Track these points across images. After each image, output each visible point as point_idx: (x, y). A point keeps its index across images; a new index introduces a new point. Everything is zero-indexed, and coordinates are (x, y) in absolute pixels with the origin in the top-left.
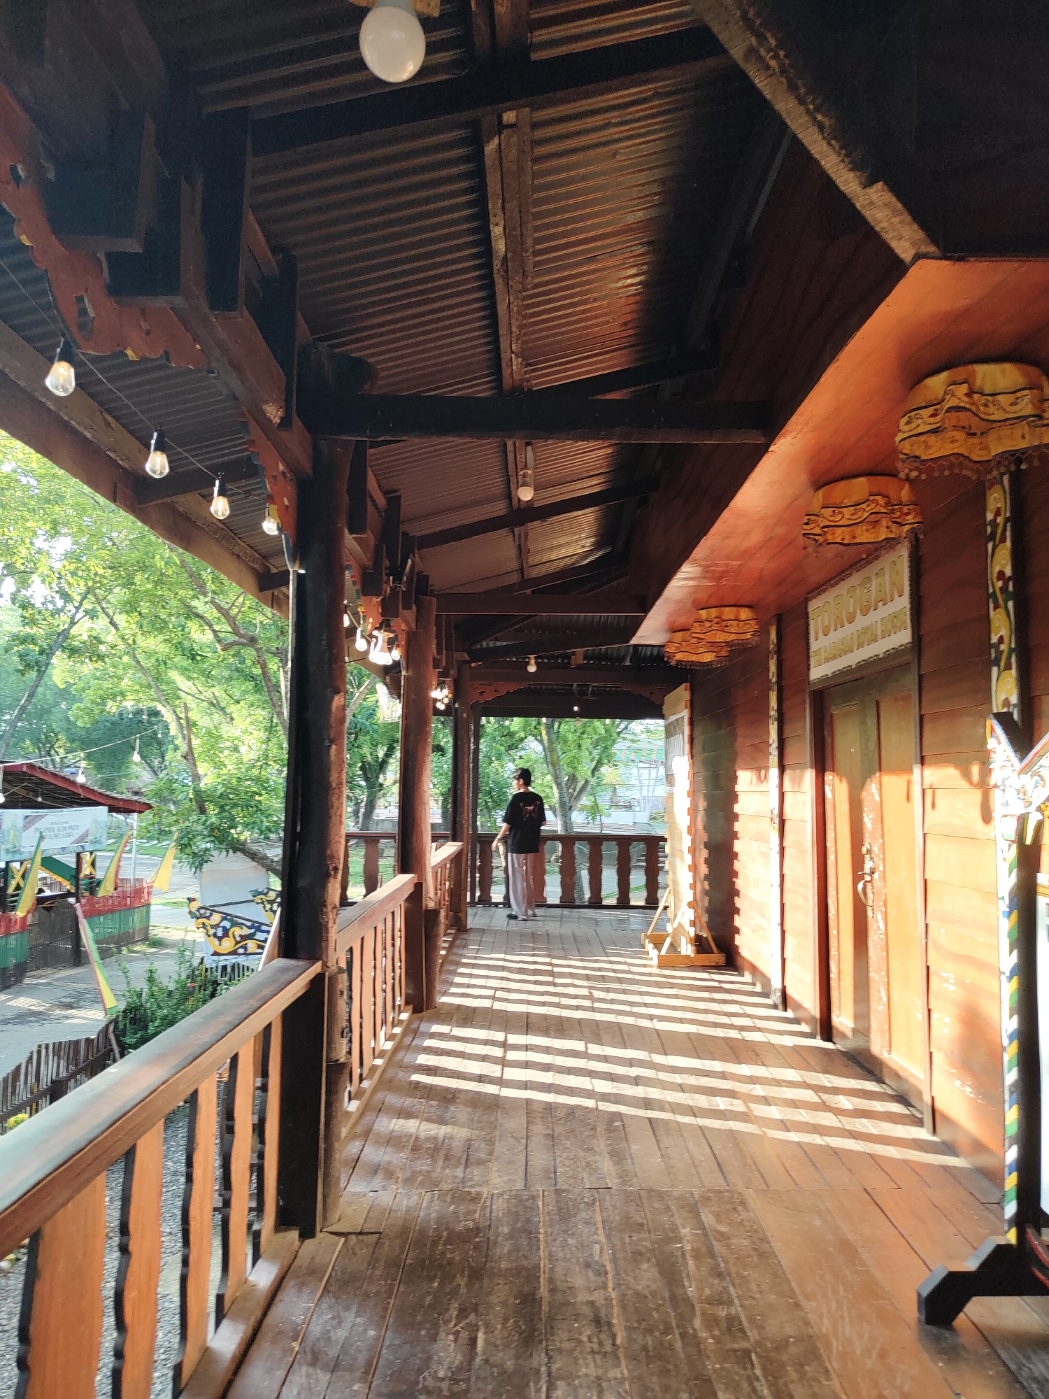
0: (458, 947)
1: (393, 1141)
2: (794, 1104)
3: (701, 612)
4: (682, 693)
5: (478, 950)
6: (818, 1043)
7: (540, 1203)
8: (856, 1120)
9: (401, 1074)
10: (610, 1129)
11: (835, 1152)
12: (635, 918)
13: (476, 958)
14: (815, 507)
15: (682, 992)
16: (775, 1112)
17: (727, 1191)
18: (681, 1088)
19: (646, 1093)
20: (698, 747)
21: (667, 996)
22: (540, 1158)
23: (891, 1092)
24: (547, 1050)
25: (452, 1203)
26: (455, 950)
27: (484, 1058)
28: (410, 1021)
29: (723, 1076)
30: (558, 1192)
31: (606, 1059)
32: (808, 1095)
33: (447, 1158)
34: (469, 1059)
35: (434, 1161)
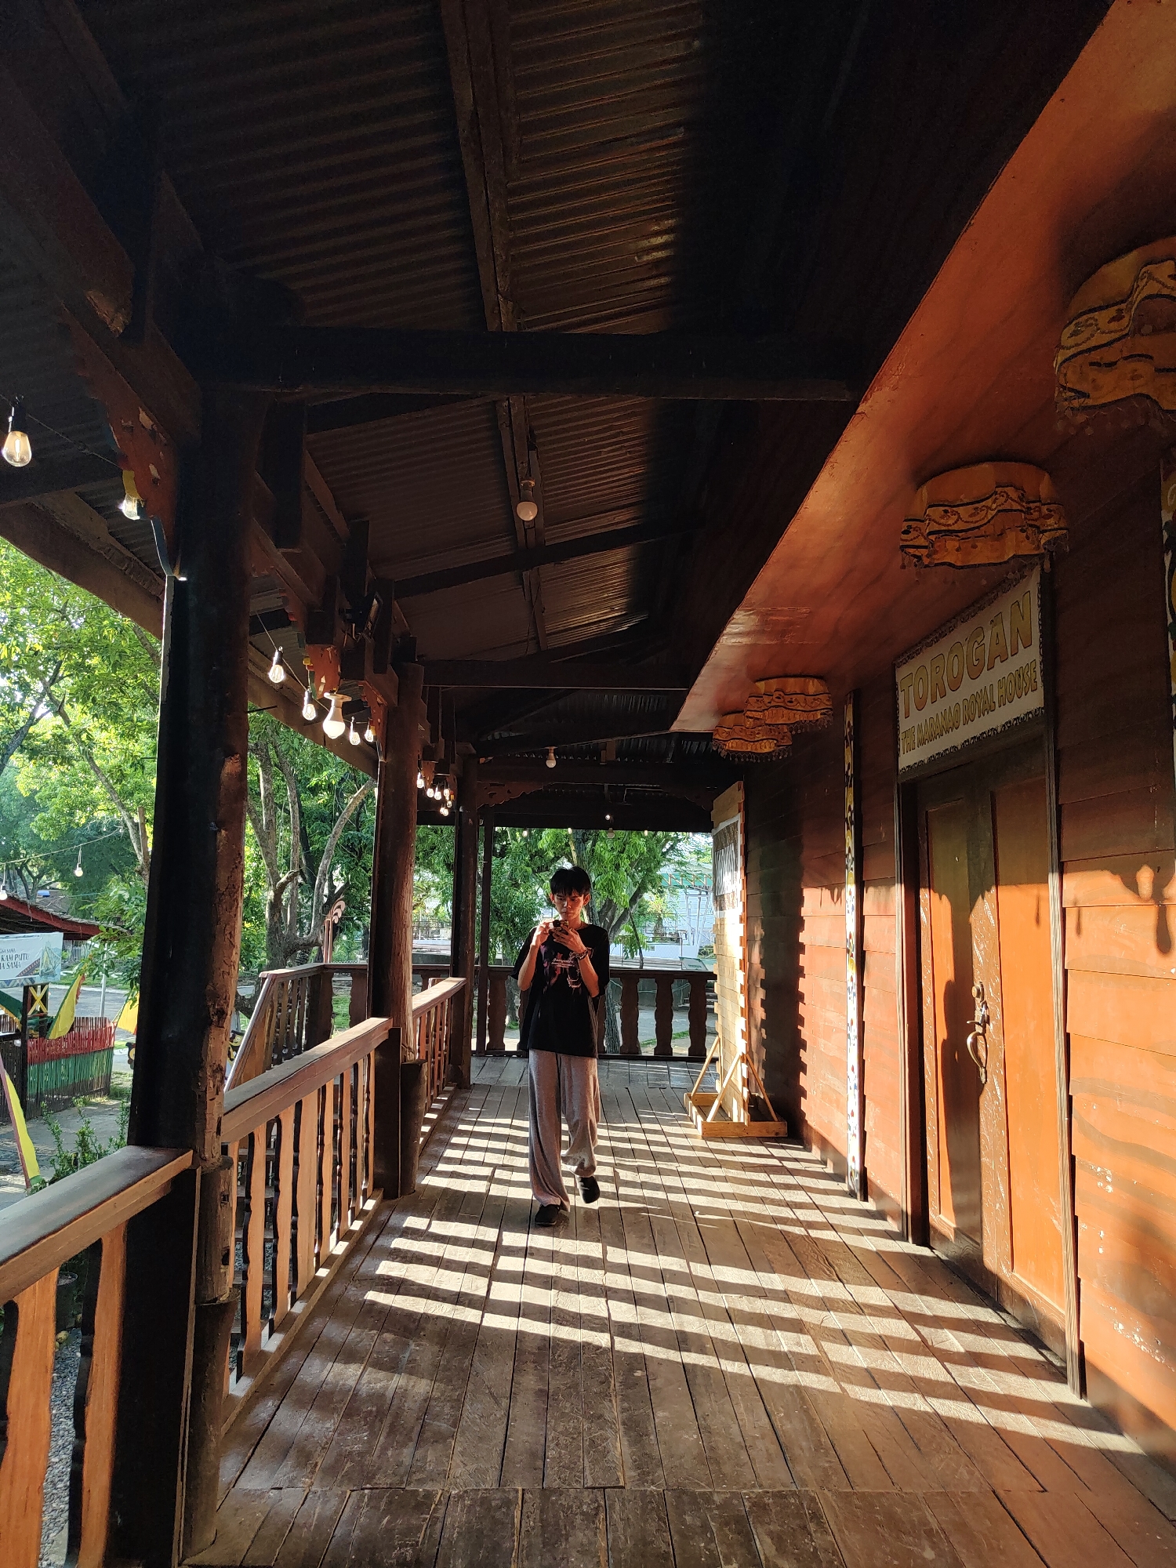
0: (456, 1109)
1: (321, 1399)
2: (883, 1343)
3: (758, 684)
4: (735, 794)
5: (480, 1114)
6: (910, 1247)
7: (517, 1514)
8: (971, 1370)
9: (352, 1291)
10: (629, 1383)
11: (948, 1425)
12: (677, 1075)
13: (475, 1123)
14: (918, 509)
15: (733, 1173)
16: (856, 1357)
17: (793, 1494)
18: (730, 1316)
19: (681, 1324)
20: (754, 863)
21: (714, 1178)
22: (525, 1431)
23: (1014, 1325)
24: (552, 1256)
25: (386, 1512)
26: (451, 1113)
27: (467, 1268)
28: (377, 1210)
29: (786, 1297)
30: (545, 1493)
31: (629, 1270)
32: (900, 1329)
33: (393, 1430)
34: (447, 1268)
35: (374, 1435)
